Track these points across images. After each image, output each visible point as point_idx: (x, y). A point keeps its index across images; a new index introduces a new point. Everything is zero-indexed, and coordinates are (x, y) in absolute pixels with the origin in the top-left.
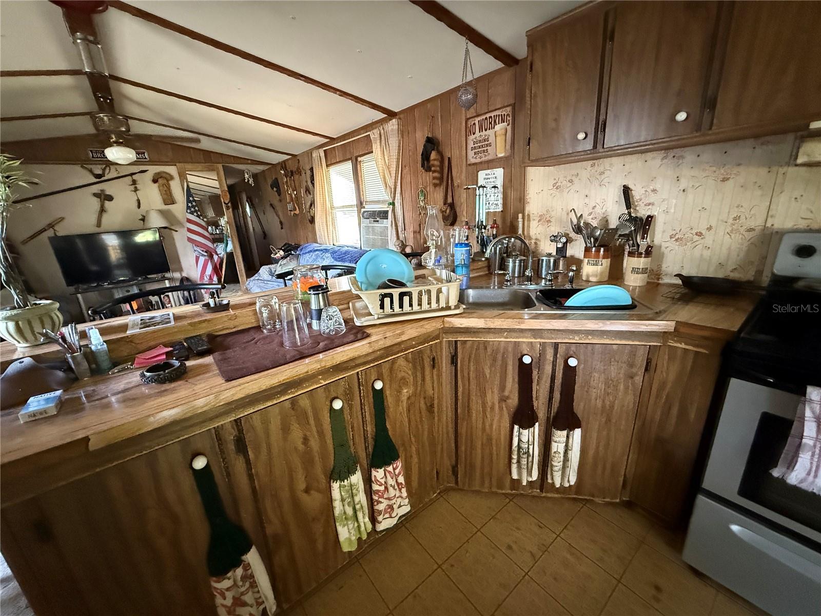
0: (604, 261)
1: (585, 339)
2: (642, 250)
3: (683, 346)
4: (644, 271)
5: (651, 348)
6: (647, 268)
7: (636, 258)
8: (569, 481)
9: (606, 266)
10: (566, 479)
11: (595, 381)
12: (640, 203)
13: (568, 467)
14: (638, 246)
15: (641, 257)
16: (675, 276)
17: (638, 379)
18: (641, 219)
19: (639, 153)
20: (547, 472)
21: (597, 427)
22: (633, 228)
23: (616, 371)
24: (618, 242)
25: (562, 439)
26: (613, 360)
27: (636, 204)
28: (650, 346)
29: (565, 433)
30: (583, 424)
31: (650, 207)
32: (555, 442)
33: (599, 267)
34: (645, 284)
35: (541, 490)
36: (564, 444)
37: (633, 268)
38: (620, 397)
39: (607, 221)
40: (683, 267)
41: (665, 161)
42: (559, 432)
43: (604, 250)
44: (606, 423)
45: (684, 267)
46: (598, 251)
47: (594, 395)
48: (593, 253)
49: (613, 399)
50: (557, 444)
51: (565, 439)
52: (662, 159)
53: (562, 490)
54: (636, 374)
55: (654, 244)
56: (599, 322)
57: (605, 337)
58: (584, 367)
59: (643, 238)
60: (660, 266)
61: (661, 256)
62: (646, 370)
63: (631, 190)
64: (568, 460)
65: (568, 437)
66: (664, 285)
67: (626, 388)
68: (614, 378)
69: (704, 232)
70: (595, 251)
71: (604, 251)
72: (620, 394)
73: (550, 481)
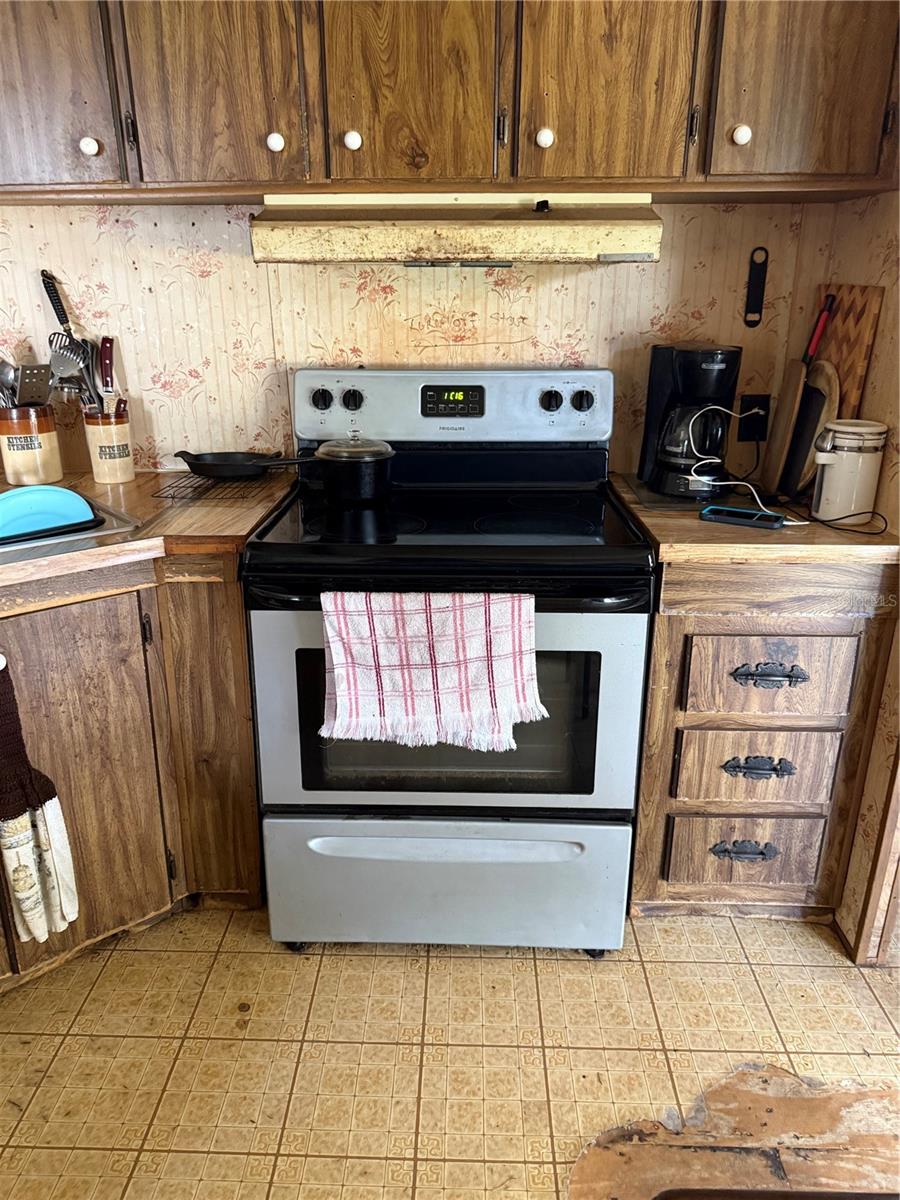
0: (42, 438)
1: (12, 608)
2: (110, 408)
3: (187, 578)
4: (124, 450)
5: (142, 595)
6: (126, 445)
7: (101, 427)
8: (63, 918)
9: (51, 450)
10: (57, 915)
11: (57, 690)
12: (83, 311)
13: (53, 888)
14: (101, 399)
15: (110, 424)
16: (176, 455)
17: (136, 660)
18: (94, 346)
19: (54, 205)
20: (14, 923)
21: (88, 781)
22: (82, 365)
23: (92, 655)
24: (65, 394)
25: (22, 836)
26: (78, 636)
27: (77, 312)
28: (138, 591)
29: (24, 819)
30: (60, 786)
31: (103, 320)
32: (9, 848)
33: (37, 451)
34: (133, 477)
35: (15, 970)
36: (32, 844)
37: (101, 447)
38: (114, 705)
39: (30, 349)
40: (186, 437)
41: (104, 228)
42: (12, 824)
43: (36, 412)
44: (103, 765)
45: (189, 438)
46: (24, 416)
47: (63, 718)
48: (15, 421)
49: (102, 715)
50: (14, 850)
51: (29, 832)
52: (99, 224)
53: (59, 942)
54: (129, 652)
55: (129, 396)
56: (26, 564)
57: (51, 593)
58: (25, 665)
59: (106, 384)
60: (150, 439)
61: (147, 421)
62: (145, 639)
63: (60, 283)
64: (50, 874)
65: (34, 826)
66: (165, 475)
67: (121, 685)
68: (92, 672)
69: (200, 370)
70: (19, 418)
71: (38, 417)
72: (112, 699)
73: (25, 938)
